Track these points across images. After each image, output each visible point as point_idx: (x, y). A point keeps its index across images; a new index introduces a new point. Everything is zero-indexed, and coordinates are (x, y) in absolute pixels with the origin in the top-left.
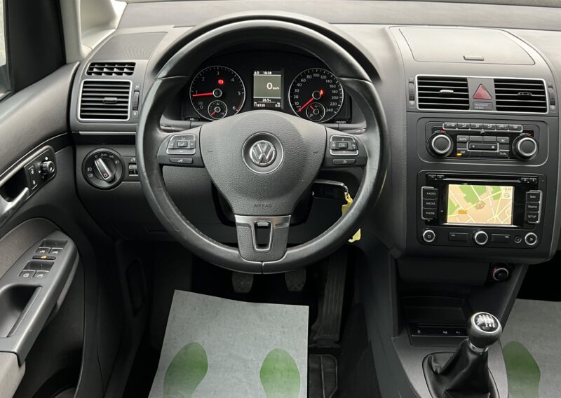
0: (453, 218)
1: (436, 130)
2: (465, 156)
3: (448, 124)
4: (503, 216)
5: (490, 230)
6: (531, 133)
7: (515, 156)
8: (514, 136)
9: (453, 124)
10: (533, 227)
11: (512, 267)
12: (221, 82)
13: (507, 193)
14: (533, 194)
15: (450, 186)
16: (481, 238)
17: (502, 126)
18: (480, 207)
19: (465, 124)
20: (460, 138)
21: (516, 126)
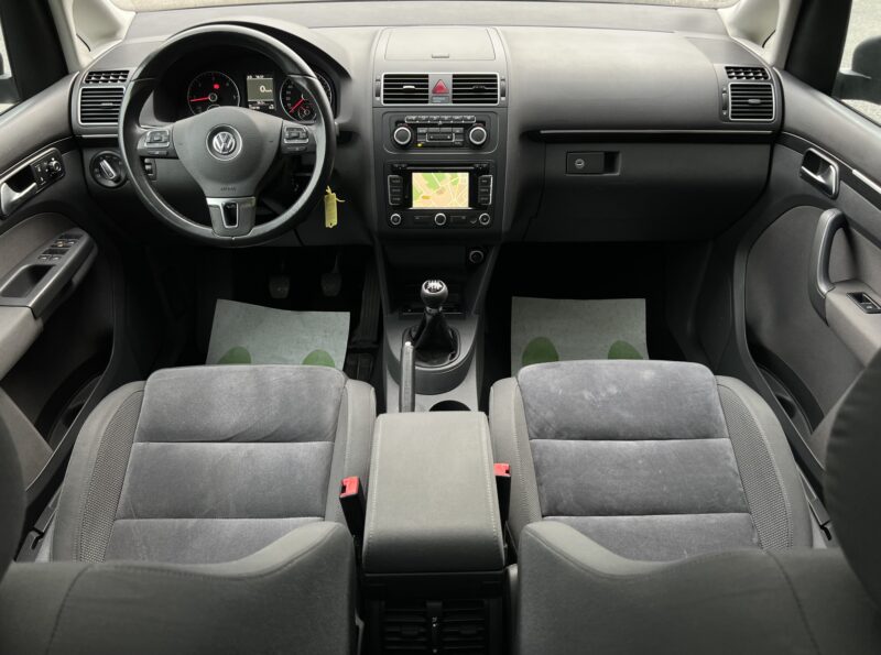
0: (417, 204)
1: (399, 123)
2: (426, 146)
3: (410, 118)
4: (461, 200)
5: (448, 212)
6: (482, 123)
7: (468, 145)
8: (468, 127)
9: (414, 118)
10: (485, 209)
11: (486, 250)
12: (216, 86)
13: (463, 179)
14: (485, 179)
15: (414, 175)
16: (440, 219)
17: (457, 117)
18: (441, 192)
19: (424, 117)
20: (420, 130)
21: (469, 117)
